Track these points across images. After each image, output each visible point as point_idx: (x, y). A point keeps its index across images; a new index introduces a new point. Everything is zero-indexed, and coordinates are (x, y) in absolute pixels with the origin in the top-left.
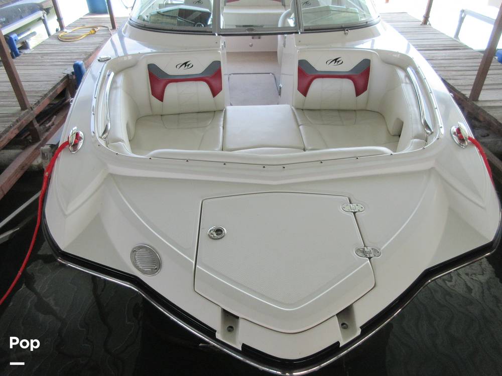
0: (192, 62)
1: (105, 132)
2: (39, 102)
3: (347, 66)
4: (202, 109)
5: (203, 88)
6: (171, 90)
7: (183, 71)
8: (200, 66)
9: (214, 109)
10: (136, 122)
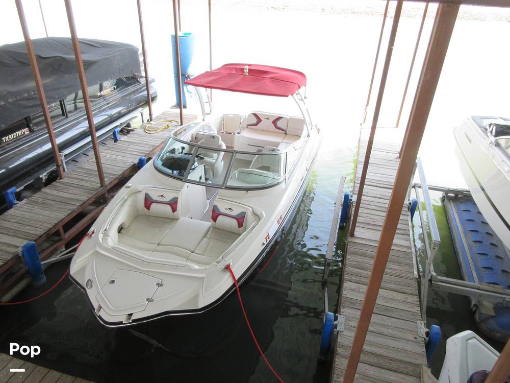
0: (165, 196)
1: (105, 230)
2: (112, 182)
3: (235, 213)
4: (167, 217)
5: (168, 208)
6: (153, 206)
7: (160, 199)
8: (169, 197)
9: (173, 217)
10: (135, 218)
